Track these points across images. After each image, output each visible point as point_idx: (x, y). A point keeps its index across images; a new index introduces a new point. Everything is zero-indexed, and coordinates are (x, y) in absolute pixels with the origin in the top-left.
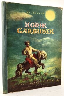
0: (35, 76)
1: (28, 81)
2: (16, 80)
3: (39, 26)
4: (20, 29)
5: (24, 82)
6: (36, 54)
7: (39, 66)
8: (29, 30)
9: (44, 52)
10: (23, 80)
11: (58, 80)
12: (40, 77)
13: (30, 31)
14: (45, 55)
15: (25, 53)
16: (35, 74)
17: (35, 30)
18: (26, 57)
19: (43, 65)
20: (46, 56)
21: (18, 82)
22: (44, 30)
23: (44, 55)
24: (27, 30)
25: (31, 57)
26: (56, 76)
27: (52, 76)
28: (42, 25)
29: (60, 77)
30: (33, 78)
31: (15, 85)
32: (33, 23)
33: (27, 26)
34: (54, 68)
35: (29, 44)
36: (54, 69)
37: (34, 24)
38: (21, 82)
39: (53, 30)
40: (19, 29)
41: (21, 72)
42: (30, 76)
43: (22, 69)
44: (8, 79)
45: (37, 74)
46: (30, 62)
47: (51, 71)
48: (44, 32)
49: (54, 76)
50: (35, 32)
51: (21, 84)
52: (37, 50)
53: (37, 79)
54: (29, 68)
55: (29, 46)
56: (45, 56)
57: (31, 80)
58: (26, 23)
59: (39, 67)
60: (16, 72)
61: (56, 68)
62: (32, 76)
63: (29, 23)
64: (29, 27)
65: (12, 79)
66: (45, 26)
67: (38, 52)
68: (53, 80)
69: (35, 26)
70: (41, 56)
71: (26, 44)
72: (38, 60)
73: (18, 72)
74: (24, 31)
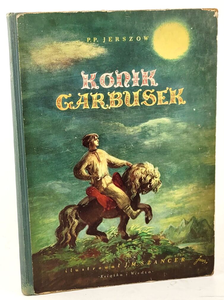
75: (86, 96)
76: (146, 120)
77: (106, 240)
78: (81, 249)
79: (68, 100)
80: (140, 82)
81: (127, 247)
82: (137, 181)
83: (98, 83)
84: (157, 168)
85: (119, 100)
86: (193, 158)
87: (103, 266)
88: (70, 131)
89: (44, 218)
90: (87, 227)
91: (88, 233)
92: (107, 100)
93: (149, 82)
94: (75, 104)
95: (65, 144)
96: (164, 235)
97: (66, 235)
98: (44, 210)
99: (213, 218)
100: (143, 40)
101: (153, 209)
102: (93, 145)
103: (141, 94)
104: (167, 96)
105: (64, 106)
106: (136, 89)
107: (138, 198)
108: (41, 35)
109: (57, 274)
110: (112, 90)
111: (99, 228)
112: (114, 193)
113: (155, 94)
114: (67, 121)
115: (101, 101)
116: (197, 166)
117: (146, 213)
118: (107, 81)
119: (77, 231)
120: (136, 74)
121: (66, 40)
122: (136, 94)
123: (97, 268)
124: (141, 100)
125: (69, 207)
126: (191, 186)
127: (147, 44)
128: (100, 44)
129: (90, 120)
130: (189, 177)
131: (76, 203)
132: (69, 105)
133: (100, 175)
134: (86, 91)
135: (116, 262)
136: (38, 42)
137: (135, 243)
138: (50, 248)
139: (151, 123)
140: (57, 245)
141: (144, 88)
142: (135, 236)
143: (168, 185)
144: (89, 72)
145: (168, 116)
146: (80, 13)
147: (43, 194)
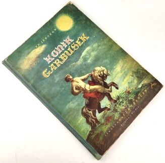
0: (116, 106)
1: (113, 120)
2: (97, 132)
3: (64, 47)
4: (46, 71)
5: (109, 126)
6: (90, 80)
7: (109, 89)
8: (55, 62)
9: (98, 69)
10: (106, 124)
11: (153, 83)
12: (124, 102)
13: (58, 62)
14: (103, 71)
15: (77, 91)
16: (114, 104)
17: (63, 56)
18: (82, 95)
19: (113, 84)
20: (106, 70)
21: (102, 132)
22: (73, 45)
23: (102, 73)
24: (55, 65)
25: (89, 90)
26: (145, 82)
27: (140, 86)
28: (65, 42)
29: (153, 78)
30: (115, 110)
31: (101, 138)
32: (54, 51)
33: (50, 60)
34: (131, 74)
35: (71, 77)
36: (133, 76)
37: (56, 50)
38: (105, 129)
39: (83, 35)
40: (44, 73)
41: (93, 117)
42: (109, 111)
43: (91, 112)
44: (85, 139)
45: (115, 101)
46: (93, 95)
47: (132, 82)
48: (76, 47)
49: (142, 83)
50: (65, 58)
51: (107, 131)
52: (88, 75)
53: (123, 107)
54: (100, 104)
55: (74, 79)
56: (105, 72)
57: (117, 115)
58: (46, 59)
59: (111, 91)
60: (88, 122)
61: (134, 72)
62: (112, 109)
63: (49, 56)
64: (53, 59)
65: (90, 135)
66: (70, 40)
67: (92, 75)
68: (146, 91)
69: (59, 52)
70: (100, 76)
71: (67, 80)
72: (101, 84)
73: (90, 120)
74: (52, 69)
75: (52, 65)
76: (81, 54)
77: (109, 109)
78: (103, 121)
79: (48, 72)
80: (67, 44)
81: (120, 104)
82: (99, 77)
83: (52, 57)
84: (101, 67)
85: (65, 56)
86: (111, 52)
87: (118, 120)
88: (58, 81)
89: (77, 122)
90: (97, 111)
91: (99, 112)
92: (61, 60)
93: (70, 41)
94: (51, 71)
95: (60, 88)
96: (129, 88)
97: (92, 121)
98: (75, 119)
99: (140, 65)
100: (55, 31)
101: (115, 82)
102: (70, 79)
103: (71, 48)
104: (81, 41)
105: (48, 75)
106: (67, 48)
107: (105, 83)
108: (19, 59)
109: (103, 140)
110: (59, 55)
111: (102, 107)
112: (94, 89)
113: (75, 43)
114: (53, 79)
115: (59, 62)
116: (115, 54)
117: (114, 86)
118: (55, 54)
119: (95, 116)
120: (63, 43)
121: (29, 53)
122: (69, 49)
123: (116, 124)
124: (73, 50)
125: (83, 109)
126: (120, 62)
127: (58, 31)
128: (42, 44)
129: (61, 72)
130: (116, 59)
131: (84, 105)
132: (49, 73)
133: (83, 87)
134: (51, 63)
135: (121, 115)
136: (20, 62)
137: (121, 100)
138: (90, 131)
139: (84, 54)
140: (92, 128)
141: (70, 45)
142: (118, 98)
143: (112, 69)
144: (46, 56)
145: (87, 46)
146: (26, 41)
147: (69, 112)
